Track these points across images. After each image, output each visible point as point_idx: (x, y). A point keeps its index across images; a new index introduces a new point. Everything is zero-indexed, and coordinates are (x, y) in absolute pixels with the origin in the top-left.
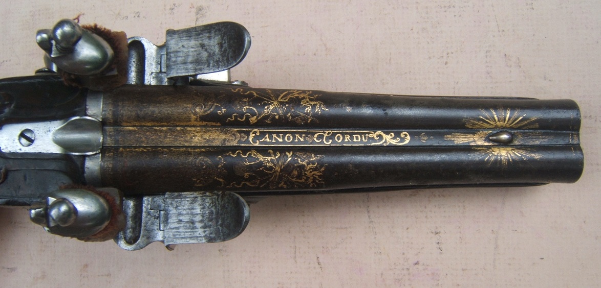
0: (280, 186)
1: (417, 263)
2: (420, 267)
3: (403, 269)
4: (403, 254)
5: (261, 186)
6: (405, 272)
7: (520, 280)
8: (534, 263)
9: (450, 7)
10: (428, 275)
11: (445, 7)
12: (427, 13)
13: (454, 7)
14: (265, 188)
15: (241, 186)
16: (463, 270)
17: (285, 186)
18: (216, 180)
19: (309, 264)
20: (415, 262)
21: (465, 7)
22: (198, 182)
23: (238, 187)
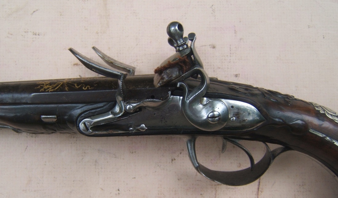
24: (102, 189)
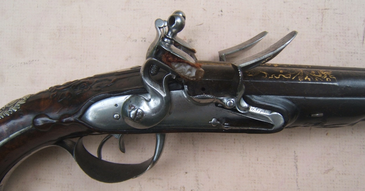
0: (306, 79)
5: (293, 78)
9: (354, 53)
11: (351, 53)
13: (357, 53)
14: (295, 80)
15: (279, 78)
17: (309, 79)
18: (261, 72)
21: (364, 54)
22: (249, 73)
23: (277, 78)
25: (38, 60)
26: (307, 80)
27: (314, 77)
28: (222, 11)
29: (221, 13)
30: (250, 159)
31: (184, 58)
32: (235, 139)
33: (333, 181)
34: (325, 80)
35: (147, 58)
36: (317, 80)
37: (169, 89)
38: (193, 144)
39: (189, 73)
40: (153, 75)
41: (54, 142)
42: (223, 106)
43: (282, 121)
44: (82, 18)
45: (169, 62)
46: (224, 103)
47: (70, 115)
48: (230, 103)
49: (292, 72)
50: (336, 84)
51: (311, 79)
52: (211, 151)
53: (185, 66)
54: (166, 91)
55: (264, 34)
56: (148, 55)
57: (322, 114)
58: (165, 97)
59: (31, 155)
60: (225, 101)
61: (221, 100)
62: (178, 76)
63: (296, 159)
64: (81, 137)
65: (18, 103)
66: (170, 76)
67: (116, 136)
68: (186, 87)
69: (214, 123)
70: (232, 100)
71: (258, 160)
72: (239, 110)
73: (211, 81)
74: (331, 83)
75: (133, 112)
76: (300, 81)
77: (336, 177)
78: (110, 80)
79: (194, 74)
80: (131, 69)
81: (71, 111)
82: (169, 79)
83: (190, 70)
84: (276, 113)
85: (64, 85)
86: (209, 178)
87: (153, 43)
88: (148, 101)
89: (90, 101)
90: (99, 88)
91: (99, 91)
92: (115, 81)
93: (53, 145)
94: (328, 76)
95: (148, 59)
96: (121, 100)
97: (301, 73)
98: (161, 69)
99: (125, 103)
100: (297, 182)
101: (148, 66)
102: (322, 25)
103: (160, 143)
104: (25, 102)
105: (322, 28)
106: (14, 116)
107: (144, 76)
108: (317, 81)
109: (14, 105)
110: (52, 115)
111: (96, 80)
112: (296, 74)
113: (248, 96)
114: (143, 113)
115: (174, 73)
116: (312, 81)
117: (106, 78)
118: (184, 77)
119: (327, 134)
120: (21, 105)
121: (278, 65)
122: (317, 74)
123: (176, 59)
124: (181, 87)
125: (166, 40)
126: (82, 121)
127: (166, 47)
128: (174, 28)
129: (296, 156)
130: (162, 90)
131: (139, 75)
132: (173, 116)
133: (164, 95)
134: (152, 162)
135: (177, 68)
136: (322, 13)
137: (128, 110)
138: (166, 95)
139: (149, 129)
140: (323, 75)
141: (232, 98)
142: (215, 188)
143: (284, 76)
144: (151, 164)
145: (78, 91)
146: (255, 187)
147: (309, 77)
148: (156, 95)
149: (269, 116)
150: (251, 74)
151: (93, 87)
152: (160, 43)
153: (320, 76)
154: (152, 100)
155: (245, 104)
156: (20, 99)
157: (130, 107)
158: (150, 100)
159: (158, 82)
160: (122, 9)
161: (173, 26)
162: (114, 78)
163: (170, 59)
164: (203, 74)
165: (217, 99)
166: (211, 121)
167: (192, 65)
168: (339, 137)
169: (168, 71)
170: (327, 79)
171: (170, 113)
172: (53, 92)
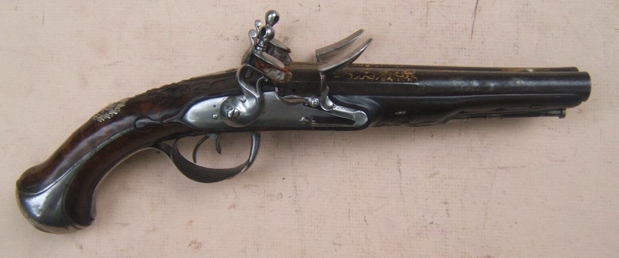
0: (388, 79)
1: (432, 223)
2: (434, 226)
3: (422, 227)
4: (423, 216)
5: (376, 79)
6: (424, 228)
7: (501, 237)
8: (511, 226)
9: (462, 49)
10: (439, 231)
11: (459, 48)
12: (447, 52)
13: (465, 49)
14: (378, 80)
15: (363, 79)
16: (463, 229)
18: (347, 73)
19: (359, 221)
20: (431, 222)
21: (472, 49)
23: (361, 79)
24: (301, 5)
25: (124, 62)
26: (390, 81)
27: (396, 78)
28: (319, 6)
29: (318, 8)
30: (350, 164)
31: (275, 64)
32: (334, 143)
33: (439, 185)
34: (406, 81)
35: (242, 63)
36: (398, 80)
37: (262, 91)
38: (290, 148)
39: (279, 77)
40: (248, 78)
41: (152, 144)
42: (309, 105)
43: (366, 120)
44: (170, 15)
45: (261, 68)
46: (309, 102)
47: (171, 116)
48: (315, 102)
49: (377, 72)
50: (417, 84)
51: (393, 80)
52: (309, 155)
53: (275, 71)
54: (260, 93)
55: (361, 32)
56: (243, 61)
57: (405, 112)
58: (259, 98)
59: (127, 158)
60: (310, 100)
61: (307, 100)
62: (270, 79)
63: (399, 162)
64: (178, 139)
65: (118, 106)
66: (263, 80)
67: (213, 137)
68: (277, 89)
69: (303, 121)
70: (316, 100)
71: (359, 164)
72: (324, 109)
73: (300, 83)
74: (412, 83)
75: (230, 112)
76: (383, 82)
77: (442, 181)
78: (207, 83)
79: (283, 78)
80: (227, 72)
81: (172, 112)
82: (262, 82)
83: (279, 74)
84: (359, 111)
85: (161, 88)
86: (308, 184)
87: (247, 52)
88: (243, 102)
89: (191, 102)
90: (198, 91)
91: (199, 94)
92: (212, 84)
93: (150, 148)
94: (410, 76)
95: (243, 65)
96: (220, 101)
97: (385, 74)
98: (254, 73)
99: (223, 105)
100: (400, 187)
101: (244, 70)
102: (427, 19)
103: (256, 143)
104: (124, 105)
105: (427, 23)
106: (115, 119)
107: (240, 79)
108: (398, 82)
109: (114, 108)
110: (153, 116)
111: (193, 83)
112: (380, 75)
113: (335, 96)
114: (239, 113)
115: (266, 76)
116: (394, 81)
117: (203, 81)
118: (274, 80)
119: (432, 136)
120: (122, 108)
121: (370, 65)
122: (400, 74)
123: (267, 65)
124: (272, 88)
125: (258, 48)
126: (182, 121)
127: (258, 54)
128: (265, 38)
129: (400, 160)
130: (256, 91)
131: (235, 78)
132: (265, 116)
133: (258, 96)
134: (249, 164)
135: (268, 72)
136: (427, 6)
137: (226, 110)
138: (259, 96)
139: (244, 127)
140: (405, 75)
141: (317, 98)
142: (314, 194)
143: (368, 77)
144: (247, 165)
145: (178, 94)
146: (356, 192)
147: (391, 78)
148: (250, 96)
149: (354, 114)
150: (338, 75)
151: (192, 89)
152: (253, 51)
153: (402, 76)
154: (247, 101)
155: (331, 103)
156: (119, 103)
157: (228, 107)
158: (245, 100)
159: (252, 84)
160: (213, 5)
161: (265, 36)
162: (211, 81)
163: (262, 65)
164: (291, 77)
165: (303, 99)
166: (301, 119)
167: (282, 70)
168: (446, 139)
169: (260, 75)
170: (409, 80)
171: (264, 113)
172: (152, 95)
